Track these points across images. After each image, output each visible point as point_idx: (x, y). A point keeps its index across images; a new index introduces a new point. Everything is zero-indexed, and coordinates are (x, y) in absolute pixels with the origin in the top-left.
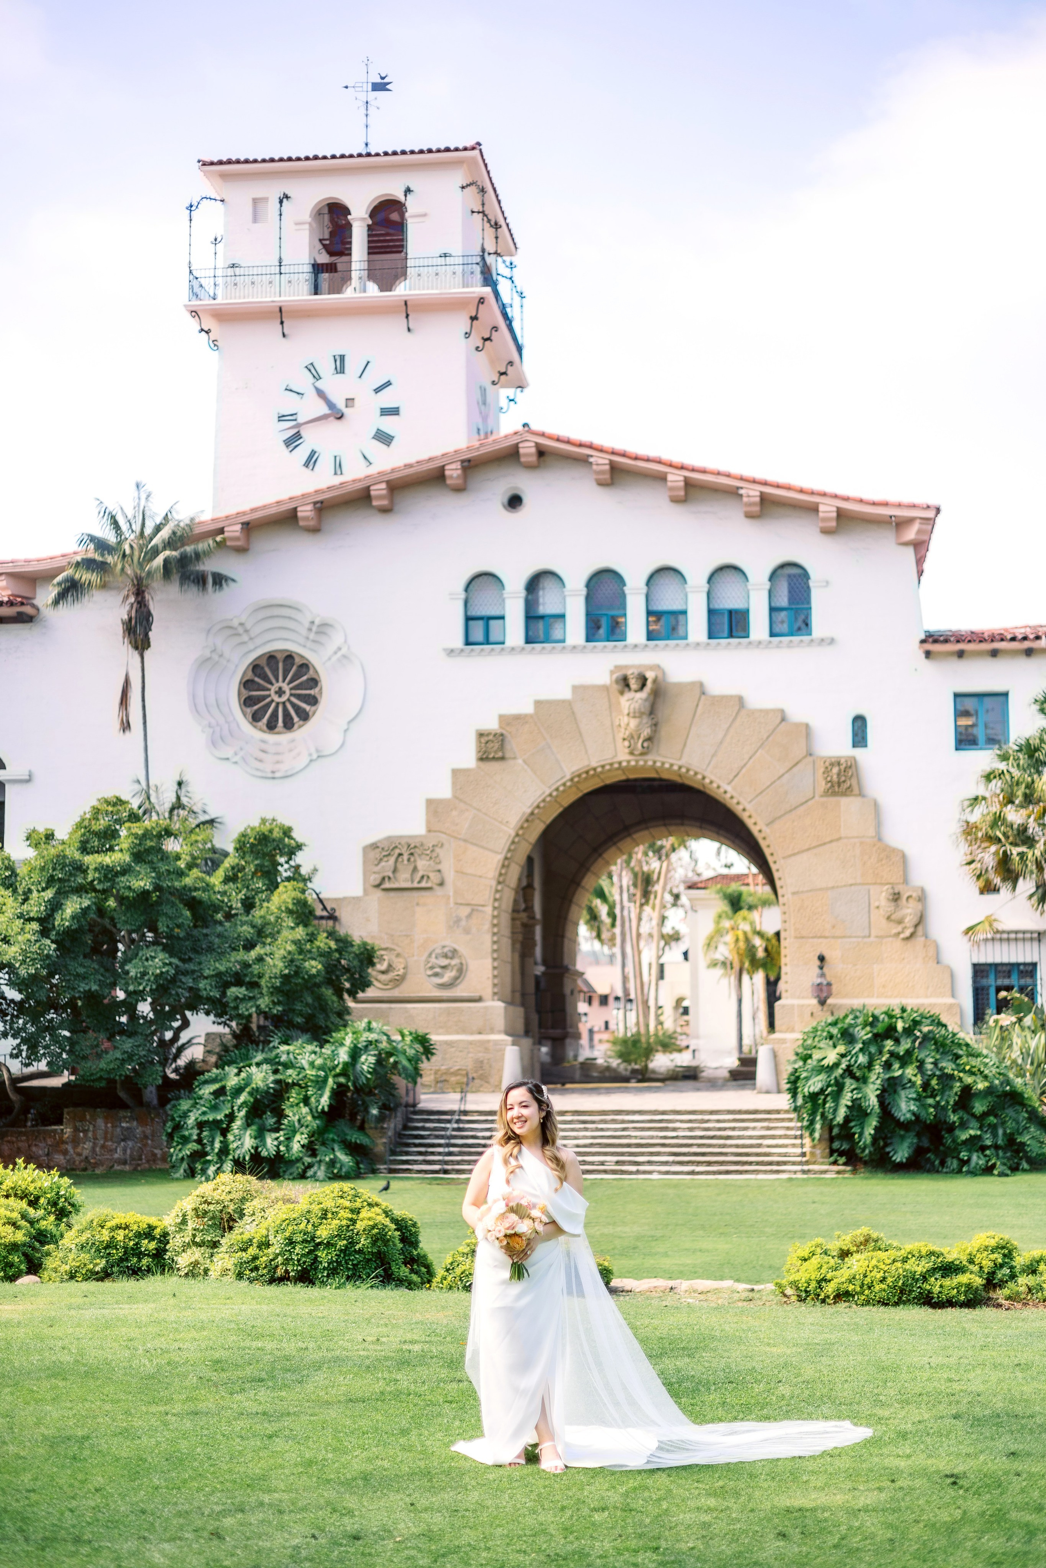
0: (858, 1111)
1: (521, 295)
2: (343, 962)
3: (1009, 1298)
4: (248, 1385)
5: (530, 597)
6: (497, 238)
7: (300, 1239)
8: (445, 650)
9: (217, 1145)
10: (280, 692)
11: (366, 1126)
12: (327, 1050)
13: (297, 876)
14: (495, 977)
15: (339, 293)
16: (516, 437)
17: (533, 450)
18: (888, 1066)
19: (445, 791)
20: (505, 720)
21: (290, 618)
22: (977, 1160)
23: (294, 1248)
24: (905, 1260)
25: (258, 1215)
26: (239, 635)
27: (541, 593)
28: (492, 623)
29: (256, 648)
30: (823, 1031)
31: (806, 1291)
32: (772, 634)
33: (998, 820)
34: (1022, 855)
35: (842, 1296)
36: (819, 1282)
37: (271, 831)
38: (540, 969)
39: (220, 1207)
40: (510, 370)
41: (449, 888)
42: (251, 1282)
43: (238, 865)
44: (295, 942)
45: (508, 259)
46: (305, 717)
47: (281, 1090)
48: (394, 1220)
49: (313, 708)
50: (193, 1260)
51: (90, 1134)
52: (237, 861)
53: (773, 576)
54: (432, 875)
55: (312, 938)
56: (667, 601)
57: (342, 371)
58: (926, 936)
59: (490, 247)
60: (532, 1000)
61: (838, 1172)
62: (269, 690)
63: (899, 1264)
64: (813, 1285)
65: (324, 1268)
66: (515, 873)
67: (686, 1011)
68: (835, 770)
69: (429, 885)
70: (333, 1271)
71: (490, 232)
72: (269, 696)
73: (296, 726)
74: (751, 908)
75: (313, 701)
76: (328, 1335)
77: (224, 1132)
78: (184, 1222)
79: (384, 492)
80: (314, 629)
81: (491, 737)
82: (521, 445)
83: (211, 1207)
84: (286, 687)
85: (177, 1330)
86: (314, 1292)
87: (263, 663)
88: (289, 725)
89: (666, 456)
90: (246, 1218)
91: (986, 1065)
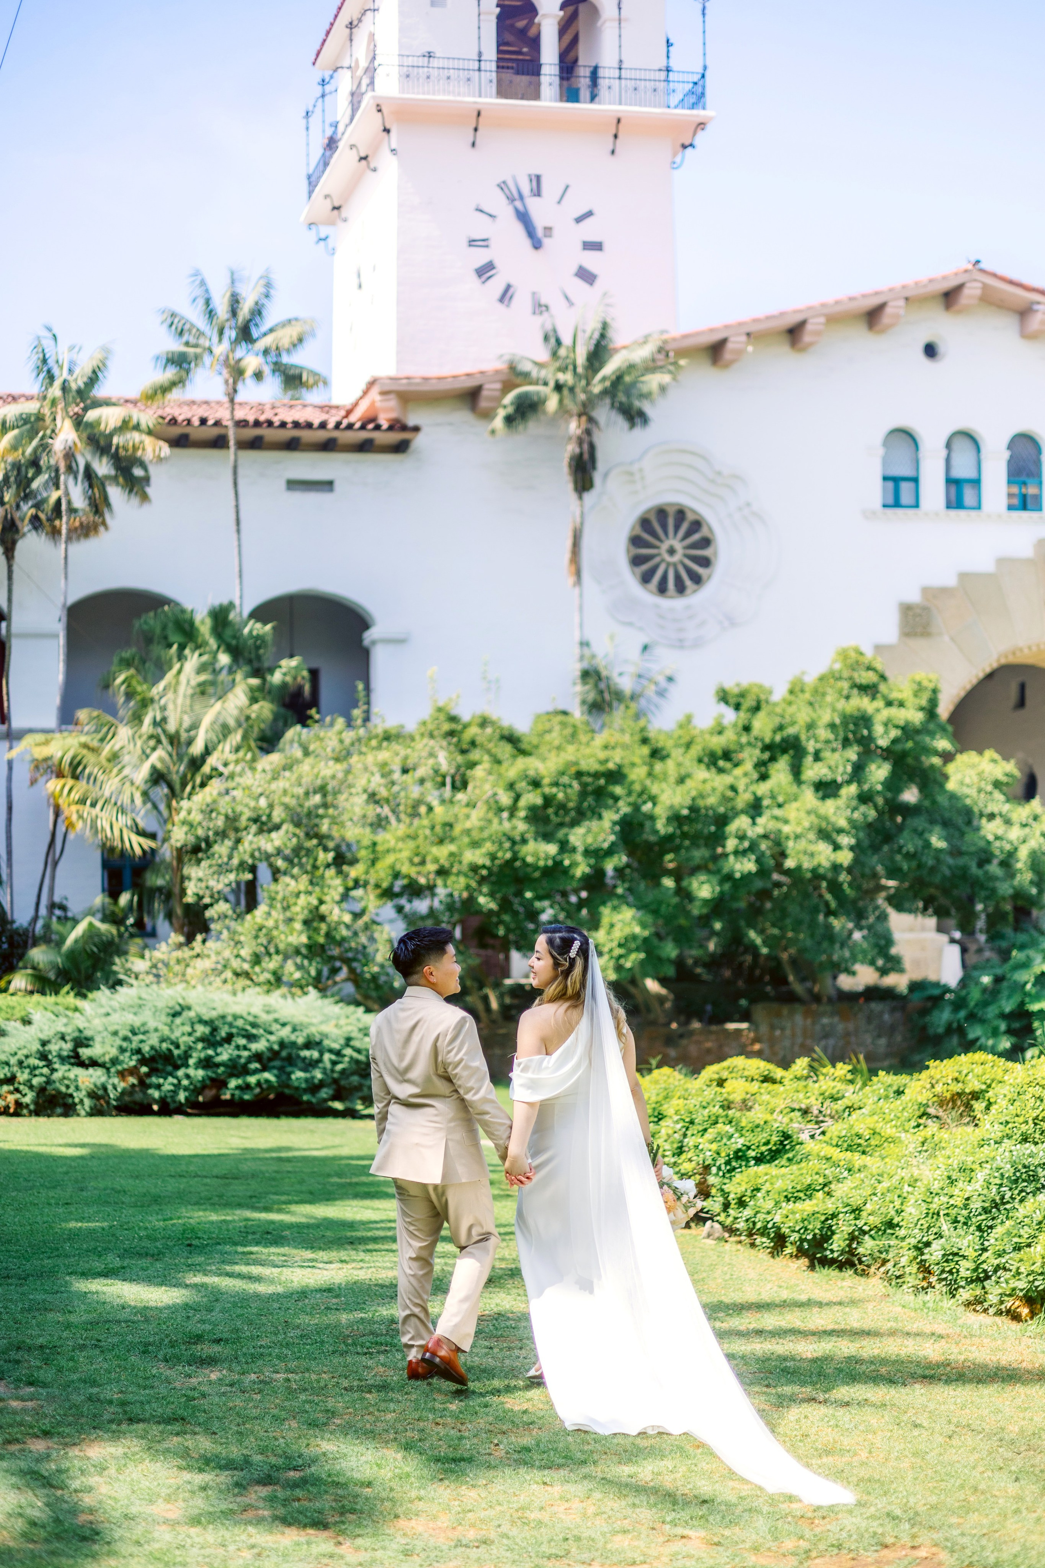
8: (860, 511)
10: (672, 551)
16: (965, 275)
17: (979, 292)
20: (927, 592)
26: (635, 481)
28: (903, 484)
29: (644, 500)
46: (697, 581)
49: (707, 571)
51: (788, 1032)
57: (539, 194)
62: (658, 548)
72: (658, 555)
73: (688, 591)
75: (706, 563)
81: (914, 610)
82: (968, 285)
84: (676, 546)
87: (652, 518)
88: (680, 588)
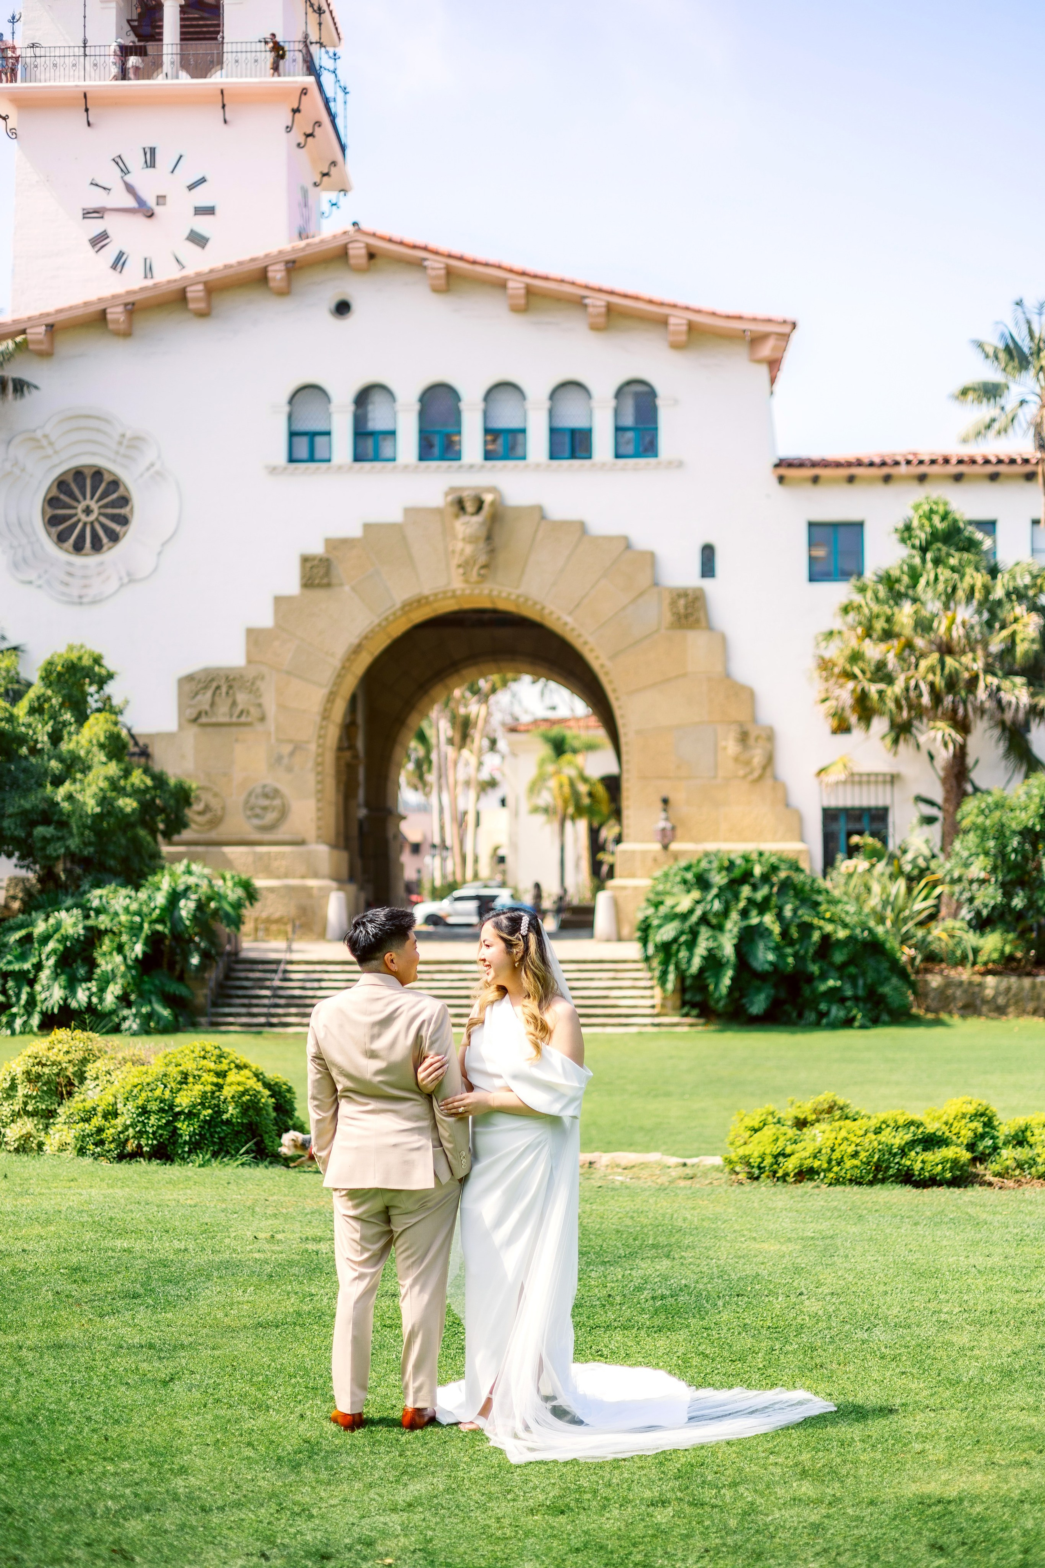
0: (713, 962)
1: (345, 91)
2: (158, 801)
3: (998, 1175)
4: (120, 1303)
5: (360, 411)
6: (320, 24)
7: (155, 1108)
8: (267, 467)
9: (24, 997)
10: (88, 511)
11: (186, 976)
12: (143, 895)
13: (107, 706)
14: (319, 819)
15: (149, 78)
16: (345, 237)
17: (363, 252)
18: (744, 914)
19: (265, 619)
20: (333, 544)
21: (98, 430)
22: (836, 1012)
23: (148, 1118)
24: (878, 1131)
25: (103, 1078)
26: (42, 447)
27: (370, 407)
28: (319, 440)
29: (61, 463)
30: (675, 875)
31: (759, 1168)
32: (618, 456)
33: (856, 657)
34: (881, 693)
35: (805, 1174)
36: (776, 1157)
37: (80, 658)
38: (362, 812)
39: (55, 1070)
40: (333, 171)
41: (271, 724)
42: (96, 1159)
43: (43, 695)
44: (107, 778)
45: (331, 50)
46: (114, 538)
47: (94, 936)
48: (267, 1085)
49: (124, 529)
50: (24, 1132)
52: (42, 690)
53: (619, 393)
54: (253, 710)
55: (127, 773)
56: (506, 419)
57: (153, 165)
58: (775, 778)
59: (313, 37)
60: (355, 844)
61: (691, 1025)
62: (75, 508)
63: (871, 1136)
64: (769, 1160)
65: (185, 1142)
66: (340, 708)
67: (502, 860)
68: (682, 602)
69: (249, 719)
70: (196, 1146)
71: (313, 17)
72: (76, 515)
73: (105, 548)
74: (575, 751)
75: (124, 521)
76: (207, 1230)
77: (32, 983)
78: (13, 1087)
79: (201, 294)
80: (125, 442)
81: (316, 562)
82: (350, 246)
83: (46, 1070)
84: (94, 506)
85: (16, 1224)
86: (174, 1171)
87: (70, 479)
88: (97, 546)
89: (507, 262)
90: (88, 1082)
91: (847, 913)
